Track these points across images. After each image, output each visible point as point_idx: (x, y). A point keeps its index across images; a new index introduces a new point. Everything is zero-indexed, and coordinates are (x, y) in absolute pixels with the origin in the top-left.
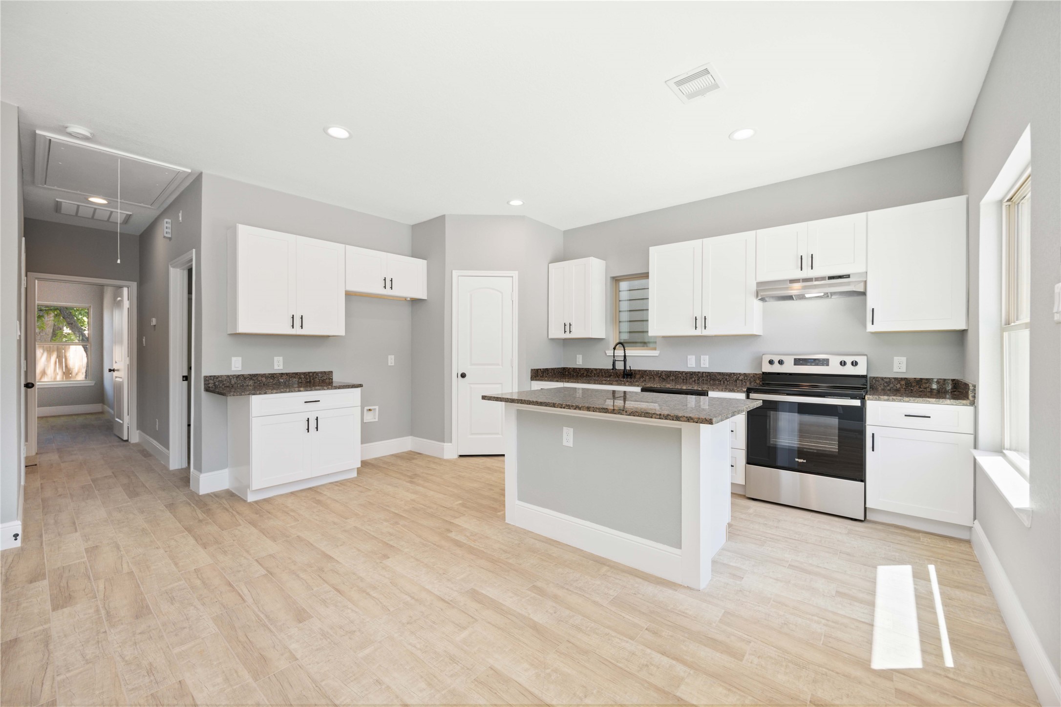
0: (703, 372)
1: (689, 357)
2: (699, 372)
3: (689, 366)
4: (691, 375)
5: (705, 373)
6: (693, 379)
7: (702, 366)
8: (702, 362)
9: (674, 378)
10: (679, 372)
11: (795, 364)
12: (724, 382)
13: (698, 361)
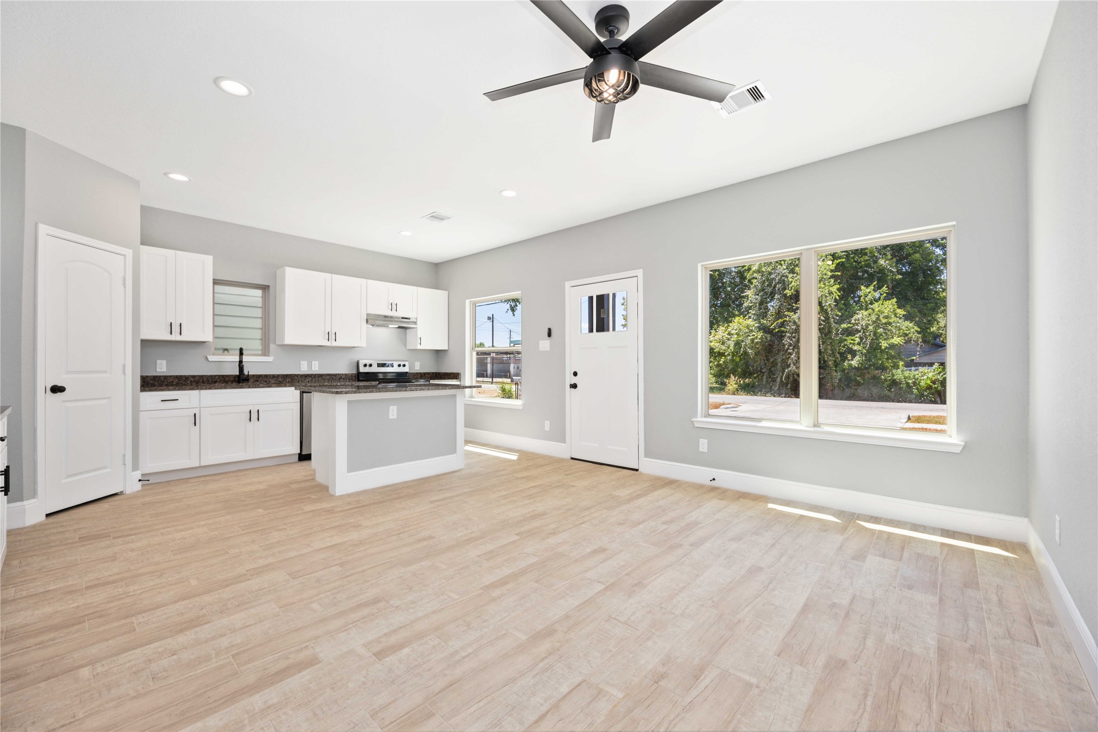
0: (315, 374)
1: (302, 362)
2: (312, 374)
3: (302, 369)
4: (306, 376)
5: (317, 374)
6: (307, 380)
7: (313, 369)
8: (313, 366)
9: (290, 380)
10: (295, 375)
11: (378, 367)
12: (331, 381)
13: (310, 365)
